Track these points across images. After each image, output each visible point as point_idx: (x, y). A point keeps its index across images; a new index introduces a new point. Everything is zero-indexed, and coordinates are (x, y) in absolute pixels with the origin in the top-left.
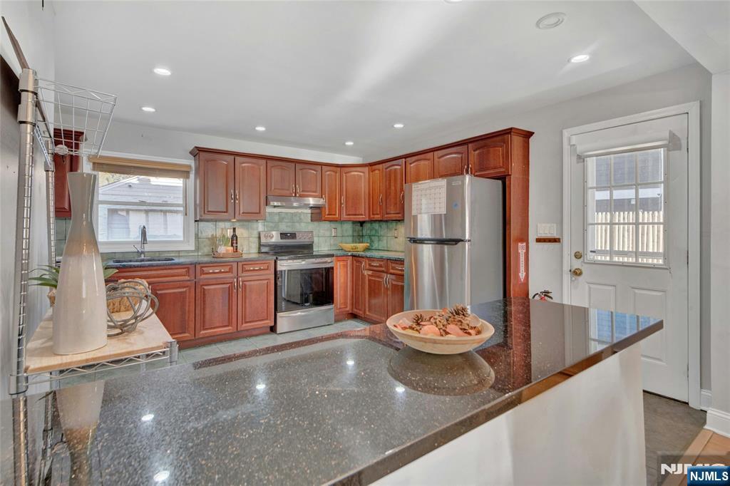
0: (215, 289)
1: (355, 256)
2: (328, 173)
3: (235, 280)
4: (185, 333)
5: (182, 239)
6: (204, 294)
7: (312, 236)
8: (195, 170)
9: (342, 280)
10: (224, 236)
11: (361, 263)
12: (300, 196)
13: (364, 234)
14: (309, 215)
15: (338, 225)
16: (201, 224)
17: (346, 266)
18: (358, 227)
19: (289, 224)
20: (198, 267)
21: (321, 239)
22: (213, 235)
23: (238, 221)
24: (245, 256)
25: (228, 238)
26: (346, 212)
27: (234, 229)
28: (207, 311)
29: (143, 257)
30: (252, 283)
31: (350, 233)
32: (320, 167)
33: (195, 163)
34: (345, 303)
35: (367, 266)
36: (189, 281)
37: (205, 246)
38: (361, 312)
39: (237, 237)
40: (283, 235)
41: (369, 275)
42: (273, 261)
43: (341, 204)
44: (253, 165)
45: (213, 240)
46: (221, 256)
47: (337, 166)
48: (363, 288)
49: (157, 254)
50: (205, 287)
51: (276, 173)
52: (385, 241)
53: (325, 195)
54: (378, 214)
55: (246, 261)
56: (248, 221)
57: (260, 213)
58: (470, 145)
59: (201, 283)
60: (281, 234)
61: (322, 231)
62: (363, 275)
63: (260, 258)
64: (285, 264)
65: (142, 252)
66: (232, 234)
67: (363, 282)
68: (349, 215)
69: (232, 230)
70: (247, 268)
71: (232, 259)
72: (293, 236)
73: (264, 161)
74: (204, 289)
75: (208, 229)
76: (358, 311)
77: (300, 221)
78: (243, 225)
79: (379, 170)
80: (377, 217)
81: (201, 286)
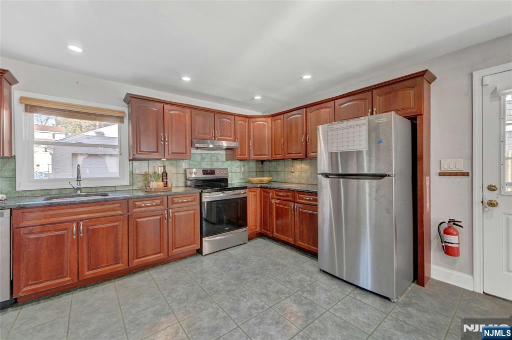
0: (147, 221)
1: (263, 188)
2: (240, 122)
3: (166, 212)
4: (119, 263)
5: (118, 175)
6: (137, 227)
7: (227, 172)
8: (129, 116)
9: (253, 207)
10: (155, 173)
11: (269, 193)
12: (219, 140)
13: (265, 170)
14: (224, 156)
15: (246, 163)
16: (136, 163)
17: (255, 196)
18: (260, 165)
19: (210, 163)
20: (131, 202)
21: (233, 174)
22: (146, 172)
23: (167, 160)
24: (174, 190)
25: (159, 174)
26: (254, 153)
27: (164, 167)
28: (140, 241)
29: (79, 192)
30: (181, 213)
31: (254, 169)
32: (233, 117)
33: (128, 110)
34: (256, 226)
35: (275, 196)
36: (122, 215)
37: (139, 182)
38: (269, 233)
39: (166, 174)
40: (205, 172)
41: (276, 203)
42: (199, 194)
43: (249, 146)
44: (180, 113)
45: (146, 177)
46: (153, 190)
47: (246, 117)
48: (271, 213)
49: (94, 190)
50: (138, 220)
51: (199, 120)
52: (282, 175)
53: (238, 139)
54: (280, 154)
55: (175, 195)
56: (177, 160)
57: (186, 153)
58: (375, 92)
59: (134, 217)
60: (203, 170)
61: (234, 168)
62: (271, 203)
63: (187, 192)
64: (209, 196)
65: (78, 189)
66: (162, 171)
67: (271, 208)
68: (256, 155)
69: (162, 168)
70: (176, 200)
71: (162, 194)
72: (212, 172)
73: (189, 110)
74: (136, 221)
75: (141, 168)
76: (266, 231)
77: (217, 160)
78: (172, 164)
79: (280, 119)
80: (279, 157)
81: (135, 218)
